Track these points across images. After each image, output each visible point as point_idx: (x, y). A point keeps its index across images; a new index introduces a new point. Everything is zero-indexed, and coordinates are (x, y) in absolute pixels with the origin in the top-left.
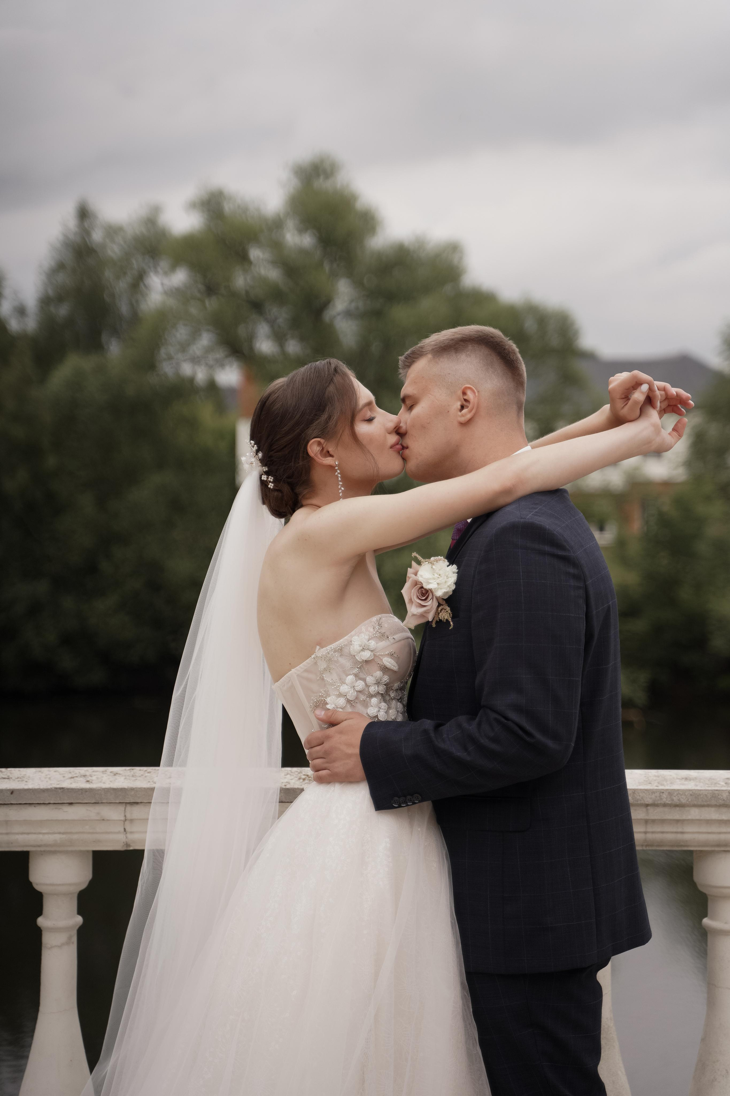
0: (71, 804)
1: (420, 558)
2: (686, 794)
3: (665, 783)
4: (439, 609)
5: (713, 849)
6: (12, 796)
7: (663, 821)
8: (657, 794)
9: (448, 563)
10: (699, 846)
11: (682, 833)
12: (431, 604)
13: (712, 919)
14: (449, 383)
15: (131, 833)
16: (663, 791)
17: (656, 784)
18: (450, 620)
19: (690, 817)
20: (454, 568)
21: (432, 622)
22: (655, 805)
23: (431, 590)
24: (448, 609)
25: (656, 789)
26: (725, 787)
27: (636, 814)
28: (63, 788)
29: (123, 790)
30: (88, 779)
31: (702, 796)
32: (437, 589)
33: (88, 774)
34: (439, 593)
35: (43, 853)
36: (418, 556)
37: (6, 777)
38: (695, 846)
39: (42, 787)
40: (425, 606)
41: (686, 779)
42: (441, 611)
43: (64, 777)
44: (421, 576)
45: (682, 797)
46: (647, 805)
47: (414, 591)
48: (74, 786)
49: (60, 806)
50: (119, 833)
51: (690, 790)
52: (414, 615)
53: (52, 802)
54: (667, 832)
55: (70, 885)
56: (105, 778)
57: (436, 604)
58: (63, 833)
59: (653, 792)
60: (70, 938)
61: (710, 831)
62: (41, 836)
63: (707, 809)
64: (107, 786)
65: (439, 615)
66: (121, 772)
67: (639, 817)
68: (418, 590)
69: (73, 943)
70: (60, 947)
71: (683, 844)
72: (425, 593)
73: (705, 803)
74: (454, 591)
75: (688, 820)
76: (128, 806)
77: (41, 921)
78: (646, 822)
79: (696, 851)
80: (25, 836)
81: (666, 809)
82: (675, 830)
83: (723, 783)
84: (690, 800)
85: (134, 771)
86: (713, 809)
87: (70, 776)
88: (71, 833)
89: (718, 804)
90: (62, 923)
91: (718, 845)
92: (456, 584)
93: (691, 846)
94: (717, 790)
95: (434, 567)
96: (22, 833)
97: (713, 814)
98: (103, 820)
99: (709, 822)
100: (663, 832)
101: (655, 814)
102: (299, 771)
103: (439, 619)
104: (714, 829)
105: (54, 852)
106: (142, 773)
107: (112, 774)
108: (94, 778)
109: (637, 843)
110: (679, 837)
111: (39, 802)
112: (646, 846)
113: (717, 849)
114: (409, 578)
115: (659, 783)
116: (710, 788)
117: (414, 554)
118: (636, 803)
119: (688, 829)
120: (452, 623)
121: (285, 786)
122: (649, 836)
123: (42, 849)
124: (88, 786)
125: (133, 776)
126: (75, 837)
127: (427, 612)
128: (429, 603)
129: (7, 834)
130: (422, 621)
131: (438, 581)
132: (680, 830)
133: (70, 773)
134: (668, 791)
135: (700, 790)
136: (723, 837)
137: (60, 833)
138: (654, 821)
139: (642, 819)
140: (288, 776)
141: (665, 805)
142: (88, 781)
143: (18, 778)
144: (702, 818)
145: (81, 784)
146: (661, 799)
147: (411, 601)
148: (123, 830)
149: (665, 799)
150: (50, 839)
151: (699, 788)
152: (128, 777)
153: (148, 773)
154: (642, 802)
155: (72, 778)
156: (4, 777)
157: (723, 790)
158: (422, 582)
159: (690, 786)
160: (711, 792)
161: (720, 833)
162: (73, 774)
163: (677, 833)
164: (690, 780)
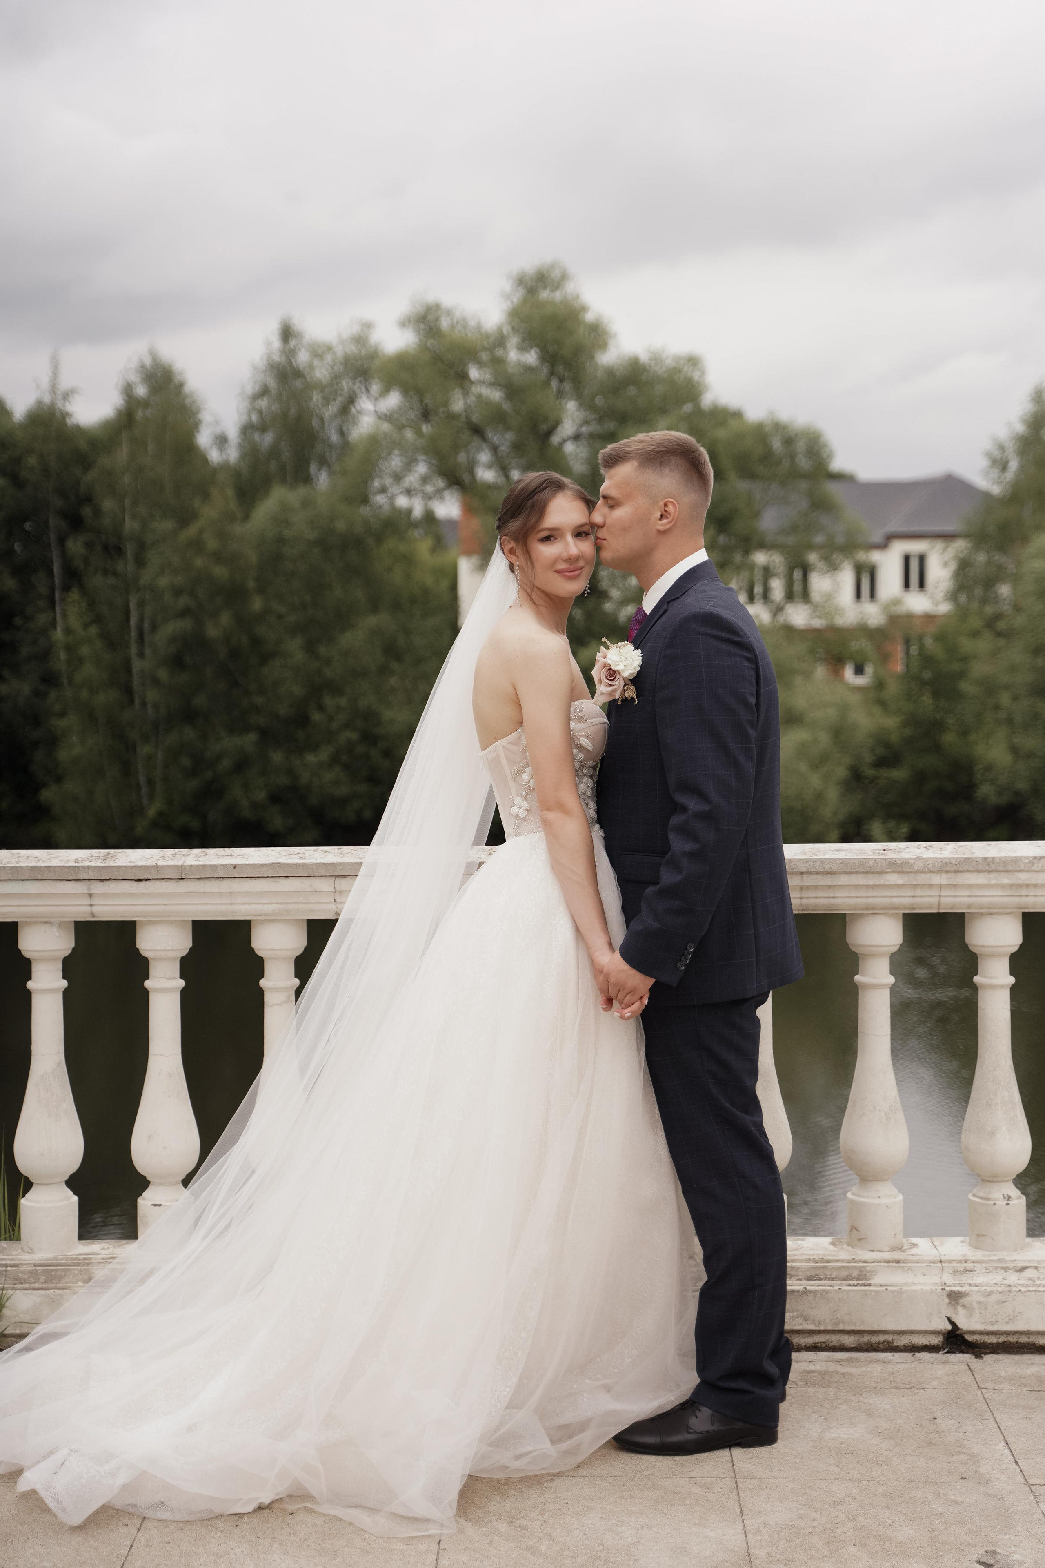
0: (287, 877)
1: (608, 643)
2: (837, 862)
3: (818, 854)
4: (626, 688)
5: (862, 912)
6: (235, 870)
7: (816, 887)
8: (811, 863)
9: (633, 648)
10: (849, 910)
11: (834, 897)
12: (618, 684)
13: (862, 975)
14: (653, 494)
15: (341, 903)
16: (816, 860)
17: (810, 854)
18: (635, 697)
19: (840, 883)
20: (639, 650)
21: (618, 699)
22: (808, 873)
23: (618, 671)
24: (633, 688)
25: (810, 859)
26: (872, 855)
27: (792, 882)
28: (279, 863)
29: (332, 865)
30: (301, 856)
31: (851, 864)
32: (624, 671)
33: (301, 852)
34: (626, 674)
35: (263, 922)
36: (606, 641)
37: (229, 854)
38: (846, 910)
39: (261, 863)
40: (612, 685)
41: (838, 850)
42: (627, 689)
43: (280, 854)
44: (610, 659)
45: (833, 865)
46: (802, 873)
47: (603, 672)
48: (289, 861)
49: (277, 879)
50: (330, 903)
51: (840, 859)
52: (602, 693)
53: (270, 876)
54: (820, 897)
55: (287, 950)
56: (316, 855)
57: (622, 684)
58: (280, 904)
59: (807, 861)
60: (289, 997)
61: (858, 895)
62: (261, 906)
63: (855, 875)
64: (318, 861)
65: (625, 693)
66: (330, 851)
67: (795, 884)
68: (607, 671)
69: (292, 1002)
70: (280, 1005)
71: (834, 908)
72: (612, 674)
73: (854, 871)
74: (638, 673)
75: (839, 885)
76: (337, 878)
77: (263, 983)
78: (802, 888)
79: (848, 913)
80: (247, 906)
81: (819, 877)
82: (827, 895)
83: (871, 853)
84: (840, 868)
85: (342, 849)
86: (861, 876)
87: (286, 853)
88: (287, 903)
89: (865, 871)
90: (281, 984)
91: (867, 909)
92: (641, 667)
93: (842, 910)
94: (864, 858)
95: (621, 651)
96: (244, 904)
97: (861, 880)
98: (316, 891)
99: (857, 887)
100: (816, 898)
101: (809, 881)
102: (490, 848)
103: (625, 697)
104: (863, 893)
105: (273, 921)
106: (349, 851)
107: (322, 852)
108: (306, 855)
109: (793, 908)
110: (831, 901)
111: (259, 876)
112: (802, 910)
113: (865, 912)
114: (598, 661)
115: (813, 854)
116: (858, 857)
117: (604, 639)
118: (792, 871)
119: (839, 894)
120: (636, 700)
121: (477, 860)
122: (804, 901)
123: (262, 918)
124: (301, 861)
125: (341, 853)
126: (290, 907)
127: (615, 691)
128: (616, 683)
129: (231, 904)
130: (611, 699)
131: (625, 663)
132: (831, 895)
133: (285, 851)
134: (820, 860)
135: (850, 859)
136: (870, 900)
137: (278, 903)
138: (808, 887)
139: (796, 886)
140: (480, 852)
141: (818, 873)
142: (301, 858)
143: (240, 855)
144: (851, 884)
145: (295, 860)
146: (815, 867)
147: (600, 681)
148: (333, 901)
149: (818, 867)
150: (269, 908)
151: (848, 857)
152: (336, 855)
153: (355, 851)
154: (797, 870)
155: (287, 855)
156: (227, 855)
157: (869, 859)
158: (611, 664)
159: (841, 855)
160: (858, 860)
161: (867, 897)
162: (287, 852)
163: (829, 897)
164: (841, 851)
